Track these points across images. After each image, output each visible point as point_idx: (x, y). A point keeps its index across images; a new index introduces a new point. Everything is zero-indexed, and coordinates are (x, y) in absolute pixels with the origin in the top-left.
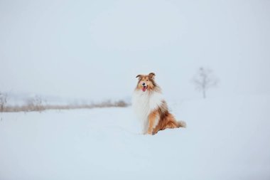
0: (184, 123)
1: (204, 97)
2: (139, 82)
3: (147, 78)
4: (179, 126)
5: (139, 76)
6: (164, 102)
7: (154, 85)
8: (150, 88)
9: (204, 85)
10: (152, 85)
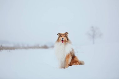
0: (83, 62)
1: (94, 43)
2: (59, 37)
3: (64, 35)
4: (81, 64)
5: (59, 34)
6: (73, 49)
7: (68, 39)
8: (66, 41)
9: (93, 36)
10: (66, 40)
